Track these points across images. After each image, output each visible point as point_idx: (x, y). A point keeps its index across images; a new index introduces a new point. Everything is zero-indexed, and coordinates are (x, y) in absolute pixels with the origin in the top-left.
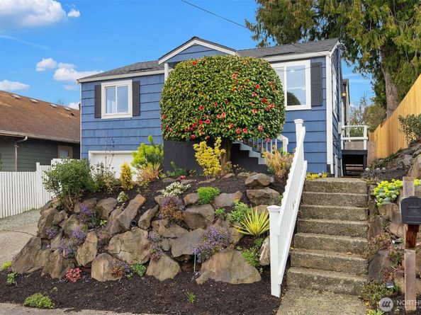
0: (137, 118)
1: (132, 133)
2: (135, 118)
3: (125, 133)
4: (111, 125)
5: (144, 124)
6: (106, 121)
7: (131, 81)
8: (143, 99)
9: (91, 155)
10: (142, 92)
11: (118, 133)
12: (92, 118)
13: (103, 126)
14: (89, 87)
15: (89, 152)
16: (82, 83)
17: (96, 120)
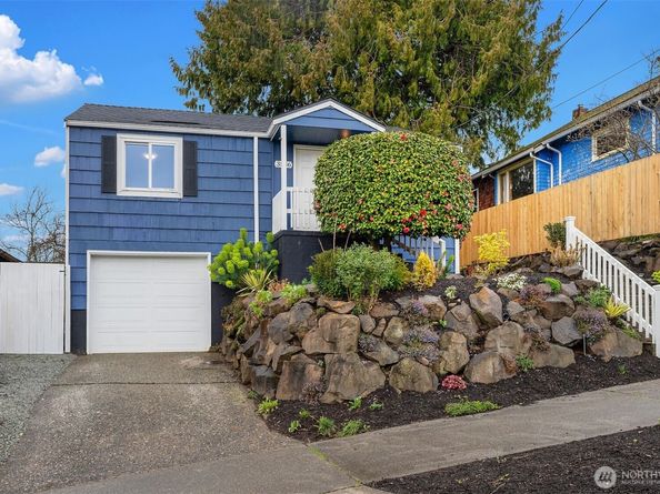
0: (192, 199)
1: (182, 223)
2: (186, 199)
3: (168, 223)
4: (137, 208)
5: (204, 211)
6: (127, 200)
7: (180, 139)
8: (202, 171)
9: (92, 256)
10: (200, 159)
11: (153, 222)
12: (96, 192)
13: (122, 207)
14: (87, 136)
15: (89, 252)
16: (71, 127)
17: (104, 196)
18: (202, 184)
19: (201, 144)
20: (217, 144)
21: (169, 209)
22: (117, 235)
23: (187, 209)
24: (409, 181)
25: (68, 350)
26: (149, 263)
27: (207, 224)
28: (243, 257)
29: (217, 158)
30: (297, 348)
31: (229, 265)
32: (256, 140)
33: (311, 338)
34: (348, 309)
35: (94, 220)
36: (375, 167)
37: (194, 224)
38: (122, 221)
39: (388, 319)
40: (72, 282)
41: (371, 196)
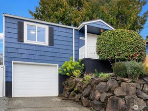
0: (52, 47)
1: (48, 54)
2: (50, 47)
3: (43, 53)
4: (31, 48)
5: (56, 50)
6: (28, 44)
7: (48, 26)
8: (55, 37)
9: (14, 63)
10: (54, 34)
11: (37, 53)
12: (16, 41)
13: (26, 47)
14: (12, 21)
15: (13, 62)
16: (5, 17)
17: (19, 42)
18: (55, 42)
19: (55, 28)
20: (60, 29)
21: (44, 49)
22: (24, 56)
23: (50, 50)
24: (132, 44)
25: (4, 95)
26: (36, 67)
27: (57, 55)
28: (72, 66)
29: (61, 34)
30: (111, 94)
31: (68, 68)
32: (74, 30)
33: (118, 91)
34: (130, 81)
35: (15, 51)
36: (121, 39)
37: (52, 54)
38: (26, 52)
39: (144, 84)
40: (6, 72)
41: (120, 48)
